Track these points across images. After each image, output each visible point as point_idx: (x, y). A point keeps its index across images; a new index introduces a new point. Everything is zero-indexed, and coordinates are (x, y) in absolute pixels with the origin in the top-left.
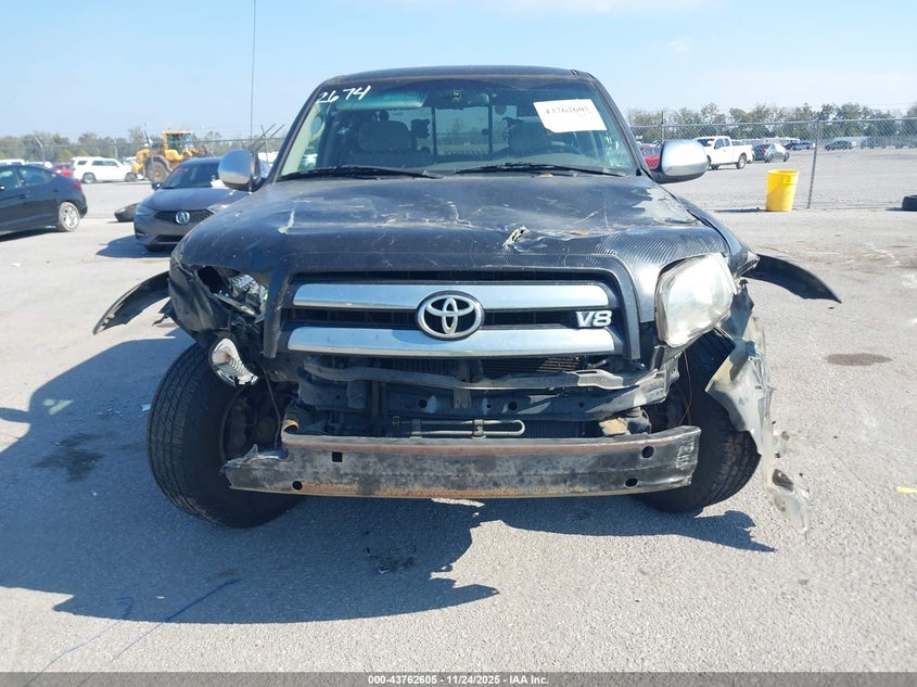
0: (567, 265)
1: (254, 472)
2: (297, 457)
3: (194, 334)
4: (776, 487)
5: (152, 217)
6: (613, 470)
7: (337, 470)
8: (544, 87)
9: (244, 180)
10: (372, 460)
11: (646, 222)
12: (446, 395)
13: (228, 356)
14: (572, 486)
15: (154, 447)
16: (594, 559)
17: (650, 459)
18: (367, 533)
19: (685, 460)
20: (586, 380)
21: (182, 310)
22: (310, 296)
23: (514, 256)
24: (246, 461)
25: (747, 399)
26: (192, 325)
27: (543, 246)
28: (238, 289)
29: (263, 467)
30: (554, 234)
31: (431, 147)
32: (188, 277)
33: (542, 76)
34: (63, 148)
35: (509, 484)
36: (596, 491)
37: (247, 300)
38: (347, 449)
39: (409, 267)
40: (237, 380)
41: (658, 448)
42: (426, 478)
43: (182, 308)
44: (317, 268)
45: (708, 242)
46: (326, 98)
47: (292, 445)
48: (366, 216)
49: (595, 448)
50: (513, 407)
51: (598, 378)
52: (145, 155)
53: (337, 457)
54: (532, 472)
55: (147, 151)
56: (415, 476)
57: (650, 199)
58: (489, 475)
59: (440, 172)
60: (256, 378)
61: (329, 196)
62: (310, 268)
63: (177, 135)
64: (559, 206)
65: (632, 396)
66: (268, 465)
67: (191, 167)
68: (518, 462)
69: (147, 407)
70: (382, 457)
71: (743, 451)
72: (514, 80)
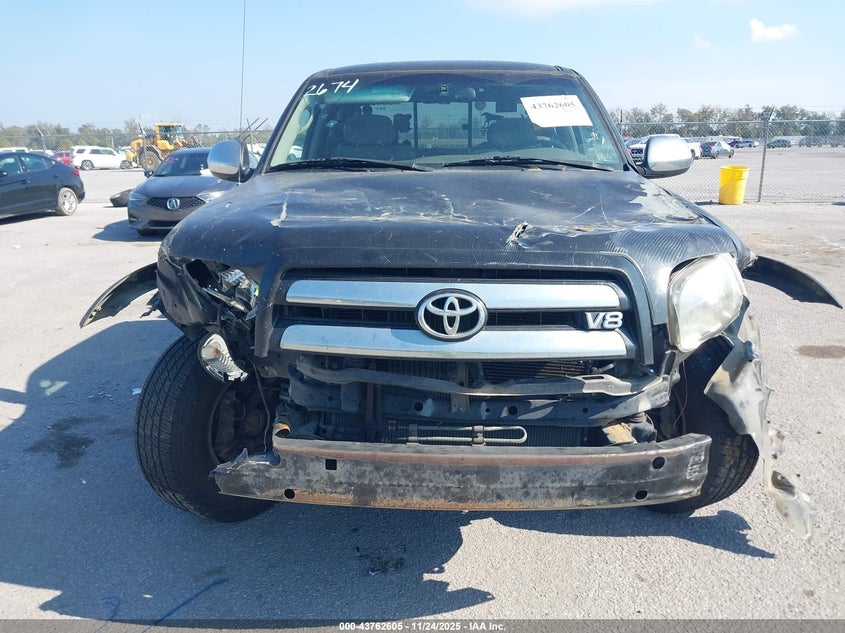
0: (576, 263)
1: (244, 479)
2: (290, 463)
3: (183, 327)
4: (777, 491)
5: (144, 203)
6: (622, 482)
7: (331, 478)
8: (530, 82)
9: (233, 170)
10: (369, 468)
11: (647, 219)
12: (444, 399)
13: (218, 352)
14: (579, 499)
15: (141, 441)
16: (589, 564)
17: (661, 470)
18: (356, 530)
19: (695, 472)
20: (591, 386)
21: (171, 303)
22: (303, 292)
23: (519, 253)
24: (237, 466)
25: (748, 402)
26: (181, 319)
27: (548, 242)
28: (228, 284)
29: (254, 474)
30: (558, 230)
31: (413, 142)
32: (177, 271)
33: (528, 72)
34: (63, 138)
35: (513, 497)
36: (605, 504)
37: (237, 295)
38: (342, 456)
39: (408, 264)
40: (226, 376)
41: (669, 459)
42: (425, 489)
43: (170, 300)
44: (312, 263)
45: (718, 241)
46: (315, 91)
47: (284, 451)
48: (359, 209)
49: (604, 459)
50: (513, 411)
51: (606, 384)
52: (139, 144)
53: (331, 464)
54: (538, 485)
55: (140, 141)
56: (414, 486)
57: (645, 195)
58: (492, 487)
59: (429, 165)
60: (245, 375)
61: (320, 187)
62: (303, 263)
63: (169, 127)
64: (554, 200)
65: (637, 401)
66: (259, 472)
67: (181, 156)
68: (523, 474)
69: (137, 391)
70: (378, 465)
71: (741, 454)
72: (500, 75)
